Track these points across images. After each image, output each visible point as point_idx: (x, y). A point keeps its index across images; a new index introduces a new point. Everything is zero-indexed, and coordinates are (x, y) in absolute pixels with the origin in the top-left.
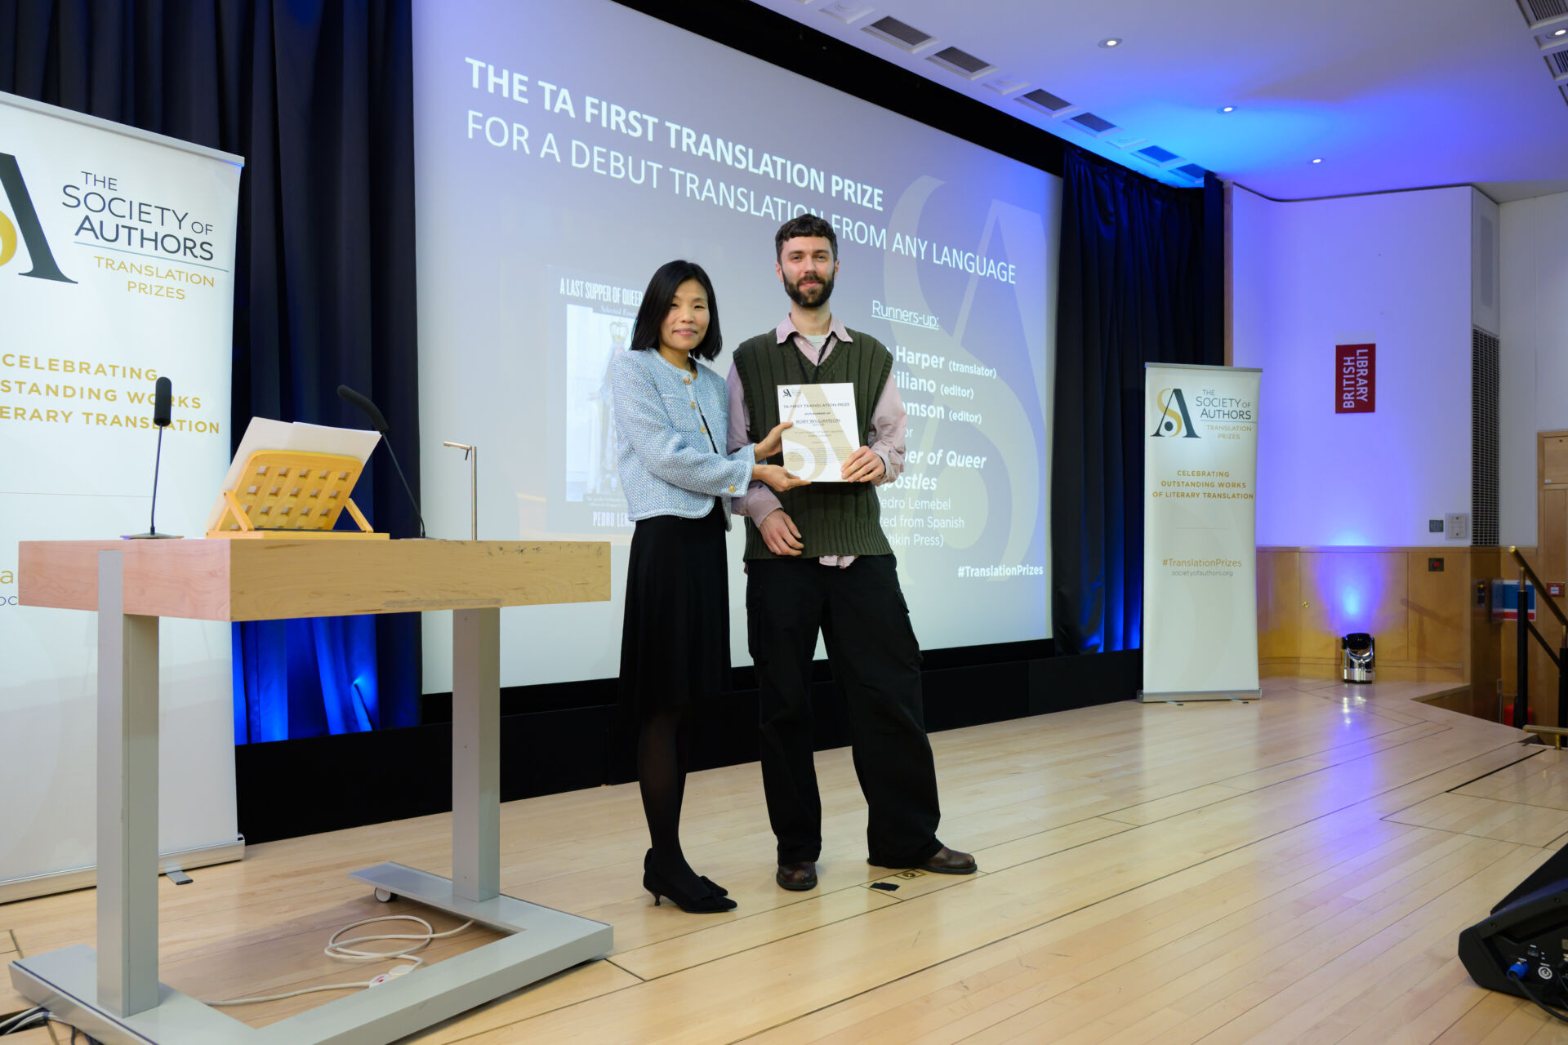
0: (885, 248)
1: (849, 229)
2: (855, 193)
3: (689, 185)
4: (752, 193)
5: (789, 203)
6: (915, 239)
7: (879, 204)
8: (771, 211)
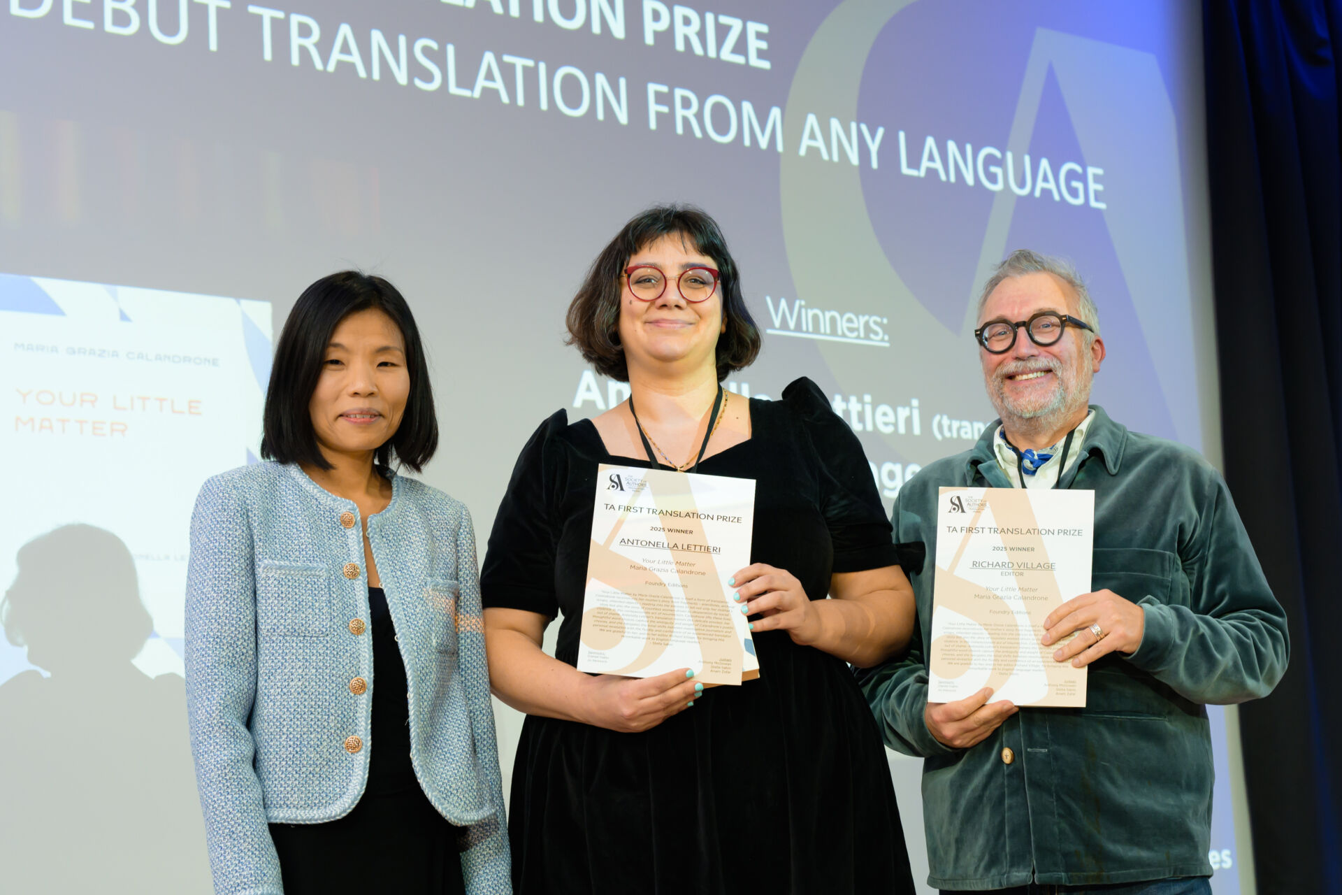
0: (780, 148)
1: (690, 114)
2: (702, 35)
3: (296, 41)
4: (451, 49)
5: (542, 67)
6: (853, 126)
7: (761, 54)
8: (499, 85)
